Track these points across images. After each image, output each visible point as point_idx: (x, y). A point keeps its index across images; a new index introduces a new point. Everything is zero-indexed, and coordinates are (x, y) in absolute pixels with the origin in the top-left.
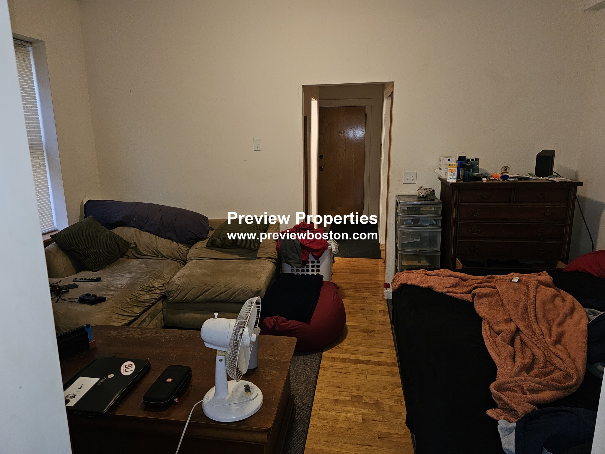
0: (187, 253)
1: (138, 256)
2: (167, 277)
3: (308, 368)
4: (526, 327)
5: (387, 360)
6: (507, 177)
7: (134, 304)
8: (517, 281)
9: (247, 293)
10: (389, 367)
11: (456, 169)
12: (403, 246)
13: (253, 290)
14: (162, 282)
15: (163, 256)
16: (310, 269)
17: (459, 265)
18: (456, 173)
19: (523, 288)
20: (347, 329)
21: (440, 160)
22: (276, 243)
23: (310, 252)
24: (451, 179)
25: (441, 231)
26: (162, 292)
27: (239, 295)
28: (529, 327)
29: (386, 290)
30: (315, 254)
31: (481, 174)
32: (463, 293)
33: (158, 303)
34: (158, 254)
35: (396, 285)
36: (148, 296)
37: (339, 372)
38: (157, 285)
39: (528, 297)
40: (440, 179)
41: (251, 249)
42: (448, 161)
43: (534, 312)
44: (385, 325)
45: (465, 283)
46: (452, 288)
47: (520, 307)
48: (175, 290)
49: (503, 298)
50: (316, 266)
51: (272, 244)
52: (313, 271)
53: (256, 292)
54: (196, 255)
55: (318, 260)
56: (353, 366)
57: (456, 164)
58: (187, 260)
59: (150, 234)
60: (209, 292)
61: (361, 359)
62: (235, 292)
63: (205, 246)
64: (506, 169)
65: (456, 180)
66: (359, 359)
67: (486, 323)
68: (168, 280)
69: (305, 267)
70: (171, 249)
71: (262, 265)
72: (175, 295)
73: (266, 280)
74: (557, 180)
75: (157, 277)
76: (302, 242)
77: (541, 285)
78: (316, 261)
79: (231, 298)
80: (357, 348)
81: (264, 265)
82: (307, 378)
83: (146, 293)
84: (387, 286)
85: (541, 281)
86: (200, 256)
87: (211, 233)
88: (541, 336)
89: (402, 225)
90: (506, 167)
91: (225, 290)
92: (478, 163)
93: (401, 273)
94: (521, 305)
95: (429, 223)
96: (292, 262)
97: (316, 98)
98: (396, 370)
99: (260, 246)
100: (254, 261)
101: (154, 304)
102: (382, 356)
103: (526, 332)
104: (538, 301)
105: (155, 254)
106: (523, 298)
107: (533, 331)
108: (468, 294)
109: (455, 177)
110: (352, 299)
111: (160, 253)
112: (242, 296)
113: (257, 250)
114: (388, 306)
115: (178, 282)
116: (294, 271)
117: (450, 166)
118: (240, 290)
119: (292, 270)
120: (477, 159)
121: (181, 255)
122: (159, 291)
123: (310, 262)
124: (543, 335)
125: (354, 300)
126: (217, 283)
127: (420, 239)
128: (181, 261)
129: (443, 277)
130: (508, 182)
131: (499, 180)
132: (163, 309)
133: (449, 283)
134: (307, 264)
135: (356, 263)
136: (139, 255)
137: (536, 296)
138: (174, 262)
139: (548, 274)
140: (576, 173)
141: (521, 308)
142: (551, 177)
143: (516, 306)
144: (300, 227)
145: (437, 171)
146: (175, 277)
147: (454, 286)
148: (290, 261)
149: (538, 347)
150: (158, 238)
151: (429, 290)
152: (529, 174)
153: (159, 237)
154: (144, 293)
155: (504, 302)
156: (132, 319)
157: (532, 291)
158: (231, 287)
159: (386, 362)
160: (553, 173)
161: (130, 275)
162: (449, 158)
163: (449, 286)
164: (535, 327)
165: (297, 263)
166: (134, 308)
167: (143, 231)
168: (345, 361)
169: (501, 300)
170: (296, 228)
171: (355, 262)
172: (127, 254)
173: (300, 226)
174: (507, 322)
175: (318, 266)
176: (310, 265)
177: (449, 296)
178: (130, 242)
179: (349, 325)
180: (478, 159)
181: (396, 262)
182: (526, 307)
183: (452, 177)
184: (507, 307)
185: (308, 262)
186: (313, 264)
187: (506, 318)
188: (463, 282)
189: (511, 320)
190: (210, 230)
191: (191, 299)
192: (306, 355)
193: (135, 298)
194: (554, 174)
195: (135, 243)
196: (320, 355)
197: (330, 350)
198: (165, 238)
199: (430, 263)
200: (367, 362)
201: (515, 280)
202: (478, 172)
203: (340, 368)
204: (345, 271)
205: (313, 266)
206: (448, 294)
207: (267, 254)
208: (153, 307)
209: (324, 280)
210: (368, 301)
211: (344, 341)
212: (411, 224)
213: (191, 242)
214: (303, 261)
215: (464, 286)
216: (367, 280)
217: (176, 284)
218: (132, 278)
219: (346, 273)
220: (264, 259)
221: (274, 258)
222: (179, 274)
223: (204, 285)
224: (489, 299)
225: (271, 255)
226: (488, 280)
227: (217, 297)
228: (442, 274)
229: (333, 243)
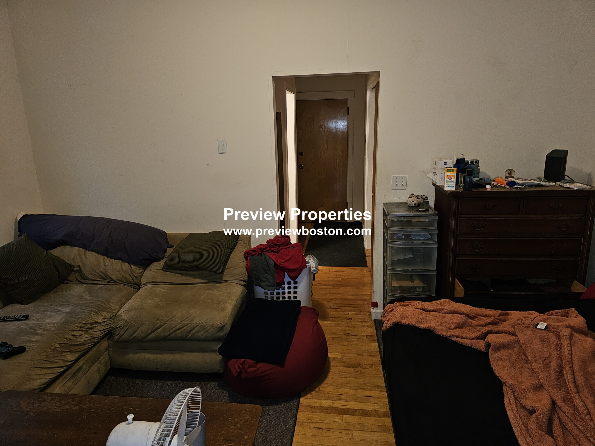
0: (141, 276)
1: (83, 281)
2: (114, 307)
3: (282, 423)
4: (564, 401)
5: (378, 408)
6: (514, 183)
7: (65, 351)
8: (543, 327)
9: (209, 330)
10: (380, 418)
11: (455, 174)
12: (393, 263)
13: (215, 326)
14: (108, 315)
15: (113, 281)
16: (287, 290)
17: (460, 290)
18: (454, 180)
19: (553, 339)
20: (329, 363)
21: (435, 162)
22: (246, 262)
23: (286, 273)
24: (448, 186)
25: (437, 246)
26: (106, 328)
27: (198, 331)
28: (568, 400)
29: (374, 309)
30: (291, 275)
31: (481, 179)
32: (473, 339)
33: (101, 341)
34: (106, 278)
35: (387, 324)
36: (87, 336)
37: (319, 428)
38: (101, 320)
39: (561, 353)
40: (434, 184)
41: (215, 272)
42: (444, 164)
43: (572, 376)
44: (374, 356)
45: (473, 322)
46: (457, 329)
47: (552, 368)
48: (121, 327)
49: (527, 351)
50: (292, 288)
51: (241, 263)
52: (289, 293)
53: (219, 328)
54: (151, 280)
56: (337, 418)
57: (455, 169)
58: (141, 284)
59: (97, 255)
60: (162, 327)
61: (347, 407)
62: (194, 328)
63: (162, 268)
64: (510, 172)
65: (454, 188)
66: (344, 407)
67: (510, 393)
68: (115, 312)
70: (121, 271)
71: (228, 291)
72: (122, 333)
73: (232, 310)
74: (575, 187)
75: (100, 309)
76: (276, 262)
77: (575, 334)
78: (292, 282)
79: (189, 335)
80: (341, 391)
81: (231, 291)
82: (281, 439)
83: (84, 333)
84: (375, 305)
85: (574, 326)
86: (155, 281)
87: (169, 251)
88: (587, 416)
89: (392, 240)
90: (511, 170)
91: (182, 326)
92: (479, 166)
93: (392, 305)
94: (554, 364)
95: (423, 237)
96: (265, 285)
97: (291, 91)
98: (388, 422)
99: (227, 267)
100: (219, 285)
101: (95, 345)
102: (370, 402)
103: (566, 409)
104: (575, 359)
105: (103, 278)
106: (555, 353)
107: (575, 408)
108: (479, 340)
109: (454, 184)
110: (335, 321)
111: (109, 277)
112: (202, 332)
113: (223, 272)
114: (376, 329)
115: (125, 317)
116: (268, 294)
117: (447, 171)
118: (200, 325)
119: (265, 292)
120: (477, 162)
121: (134, 278)
122: (103, 328)
123: (286, 283)
124: (590, 415)
125: (338, 323)
126: (173, 317)
127: (413, 255)
128: (134, 285)
129: (445, 313)
130: (516, 190)
131: (505, 187)
132: (108, 349)
133: (453, 323)
134: (283, 286)
135: (340, 273)
136: (84, 279)
137: (571, 351)
138: (126, 287)
139: (577, 312)
140: (590, 175)
141: (554, 370)
142: (565, 183)
143: (547, 366)
144: (273, 243)
145: (431, 175)
146: (122, 310)
147: (460, 326)
148: (263, 284)
149: (587, 438)
150: (107, 260)
151: (428, 331)
152: (537, 178)
153: (108, 257)
154: (81, 333)
155: (530, 358)
156: (63, 370)
157: (565, 343)
158: (188, 322)
159: (376, 411)
160: (565, 176)
161: (67, 310)
162: (445, 161)
163: (453, 327)
164: (577, 401)
165: (270, 286)
166: (66, 355)
167: (89, 251)
168: (327, 411)
169: (524, 354)
170: (269, 243)
171: (339, 271)
172: (69, 278)
173: (274, 241)
174: (537, 390)
175: (296, 288)
176: (286, 286)
177: (455, 342)
178: (73, 264)
179: (331, 358)
180: (479, 161)
181: (385, 279)
182: (560, 368)
183: (450, 184)
184: (534, 366)
185: (284, 283)
186: (289, 286)
187: (534, 383)
188: (470, 320)
189: (542, 386)
190: (168, 248)
191: (141, 336)
192: (281, 404)
193: (67, 343)
194: (566, 178)
195: (79, 266)
196: (296, 404)
197: (309, 395)
198: (115, 259)
199: (424, 283)
200: (353, 412)
201: (542, 326)
202: (478, 177)
203: (321, 423)
204: (328, 283)
205: (289, 288)
206: (453, 339)
207: (235, 276)
208: (94, 349)
209: (302, 305)
210: (354, 323)
211: (325, 382)
212: (401, 239)
213: (145, 264)
214: (277, 283)
215: (472, 326)
216: (352, 295)
217: (122, 319)
218: (68, 313)
219: (329, 285)
220: (232, 283)
221: (244, 280)
222: (127, 305)
223: (157, 320)
224: (509, 351)
225: (240, 277)
226: (501, 317)
227: (173, 335)
228: (443, 309)
229: (312, 260)
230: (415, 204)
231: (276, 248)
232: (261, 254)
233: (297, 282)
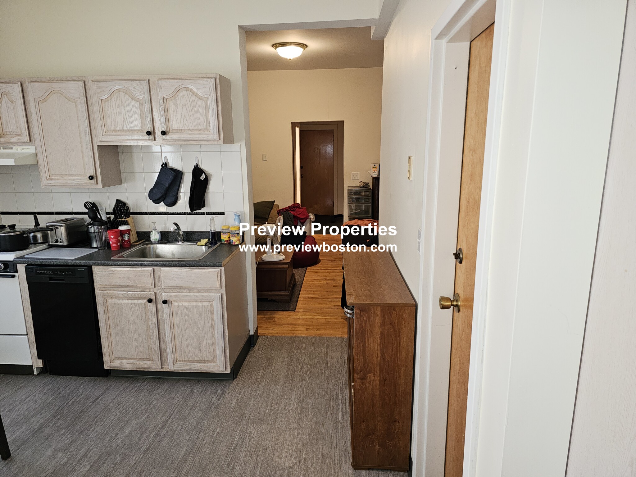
3: (300, 272)
11: (377, 169)
12: (351, 214)
18: (377, 172)
21: (371, 165)
23: (299, 220)
25: (371, 205)
30: (301, 221)
40: (371, 176)
41: (265, 218)
55: (303, 225)
89: (350, 202)
95: (364, 200)
97: (298, 127)
99: (269, 217)
109: (377, 174)
112: (262, 240)
113: (268, 219)
117: (373, 168)
127: (360, 210)
144: (292, 206)
145: (369, 172)
162: (375, 164)
168: (320, 270)
170: (290, 207)
183: (375, 174)
196: (306, 268)
197: (311, 267)
203: (317, 271)
209: (307, 235)
211: (319, 264)
212: (355, 202)
214: (294, 225)
229: (311, 215)
230: (362, 186)
231: (294, 209)
232: (286, 211)
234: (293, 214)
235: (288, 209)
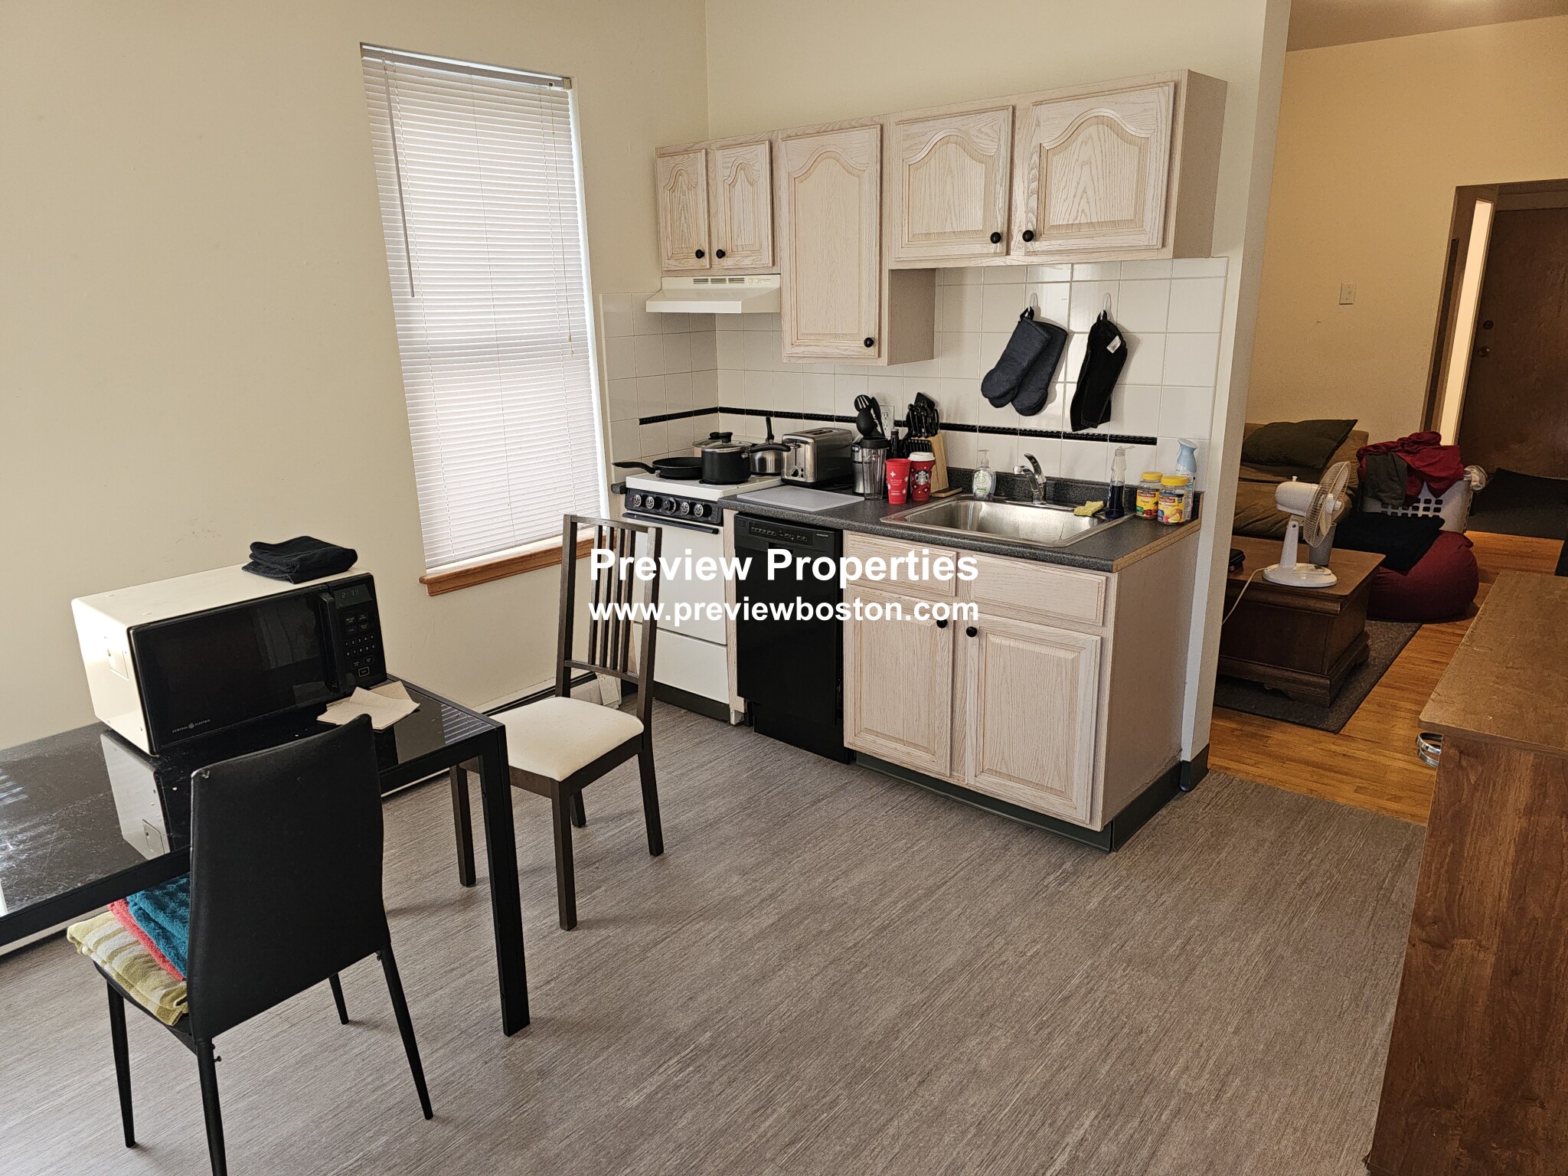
22: (1359, 462)
23: (1425, 484)
30: (1435, 486)
41: (1313, 468)
50: (1432, 509)
51: (1352, 463)
52: (1426, 510)
55: (1440, 499)
69: (1411, 508)
76: (1411, 465)
78: (1434, 500)
96: (1384, 497)
119: (1383, 505)
123: (1422, 501)
134: (1415, 505)
144: (1410, 439)
148: (1381, 495)
165: (1394, 498)
170: (1401, 442)
175: (1437, 510)
176: (1422, 506)
185: (1418, 501)
186: (1427, 506)
196: (1417, 626)
209: (1446, 528)
214: (1407, 497)
229: (1475, 471)
231: (1414, 447)
232: (1386, 452)
233: (1442, 501)
234: (1408, 465)
235: (1397, 447)
